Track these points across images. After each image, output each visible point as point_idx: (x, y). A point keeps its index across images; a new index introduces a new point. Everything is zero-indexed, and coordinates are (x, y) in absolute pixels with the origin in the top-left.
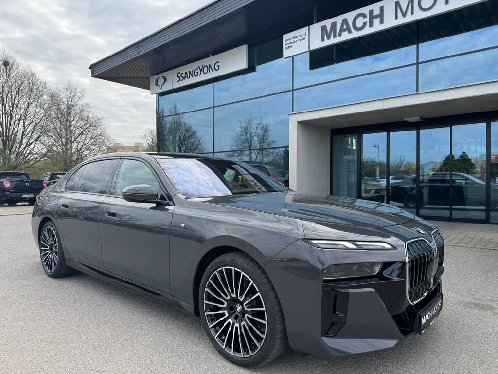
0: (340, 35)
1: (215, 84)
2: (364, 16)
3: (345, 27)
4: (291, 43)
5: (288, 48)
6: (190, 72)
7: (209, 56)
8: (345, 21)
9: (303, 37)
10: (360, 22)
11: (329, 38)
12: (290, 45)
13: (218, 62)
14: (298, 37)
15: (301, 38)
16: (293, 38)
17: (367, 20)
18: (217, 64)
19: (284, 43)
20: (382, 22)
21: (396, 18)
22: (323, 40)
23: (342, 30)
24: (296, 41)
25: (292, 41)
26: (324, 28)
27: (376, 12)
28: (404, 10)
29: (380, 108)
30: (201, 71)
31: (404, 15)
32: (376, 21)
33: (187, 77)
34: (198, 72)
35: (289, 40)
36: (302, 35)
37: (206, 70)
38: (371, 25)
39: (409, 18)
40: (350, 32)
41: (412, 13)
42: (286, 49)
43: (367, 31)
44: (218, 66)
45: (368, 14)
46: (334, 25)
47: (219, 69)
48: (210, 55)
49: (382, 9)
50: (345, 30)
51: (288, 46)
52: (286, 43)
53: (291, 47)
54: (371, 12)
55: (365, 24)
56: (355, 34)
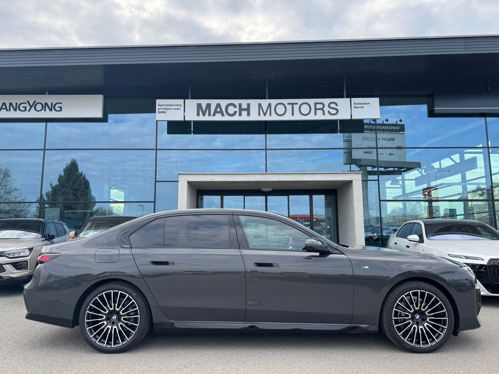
0: (214, 115)
1: (49, 124)
2: (235, 106)
3: (218, 110)
4: (166, 109)
5: (162, 112)
6: (11, 104)
7: (45, 94)
8: (218, 105)
9: (178, 107)
10: (231, 110)
11: (204, 115)
12: (163, 110)
13: (61, 103)
14: (173, 105)
15: (176, 107)
16: (168, 105)
17: (237, 109)
18: (60, 105)
19: (157, 107)
20: (249, 115)
21: (259, 115)
22: (198, 115)
23: (216, 112)
24: (171, 109)
25: (166, 107)
26: (199, 106)
27: (244, 106)
28: (265, 111)
29: (261, 180)
30: (31, 107)
31: (265, 114)
32: (244, 113)
33: (6, 108)
34: (26, 108)
35: (163, 105)
36: (177, 105)
37: (39, 107)
38: (240, 115)
39: (268, 118)
40: (223, 115)
41: (270, 115)
42: (159, 112)
43: (237, 118)
44: (61, 108)
45: (238, 106)
46: (209, 106)
47: (61, 110)
48: (47, 93)
49: (248, 105)
50: (218, 112)
51: (161, 110)
52: (160, 107)
53: (165, 112)
54: (240, 105)
55: (235, 112)
56: (227, 118)
